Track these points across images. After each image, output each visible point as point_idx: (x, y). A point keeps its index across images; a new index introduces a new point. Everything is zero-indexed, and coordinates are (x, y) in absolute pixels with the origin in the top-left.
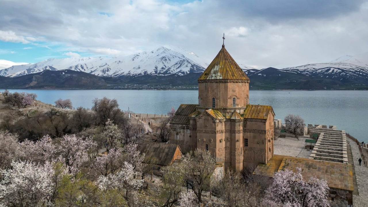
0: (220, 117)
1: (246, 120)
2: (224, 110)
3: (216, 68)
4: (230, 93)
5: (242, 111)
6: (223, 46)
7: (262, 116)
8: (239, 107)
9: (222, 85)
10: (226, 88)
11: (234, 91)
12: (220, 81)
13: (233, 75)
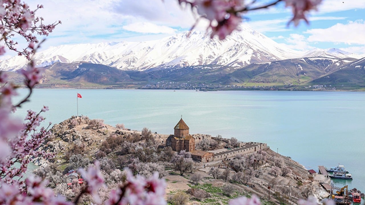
0: (178, 139)
1: (185, 140)
2: (179, 137)
3: (178, 125)
4: (181, 133)
5: (185, 138)
6: (181, 118)
7: (189, 139)
8: (184, 136)
9: (179, 130)
10: (180, 131)
11: (182, 132)
12: (178, 129)
13: (182, 128)
